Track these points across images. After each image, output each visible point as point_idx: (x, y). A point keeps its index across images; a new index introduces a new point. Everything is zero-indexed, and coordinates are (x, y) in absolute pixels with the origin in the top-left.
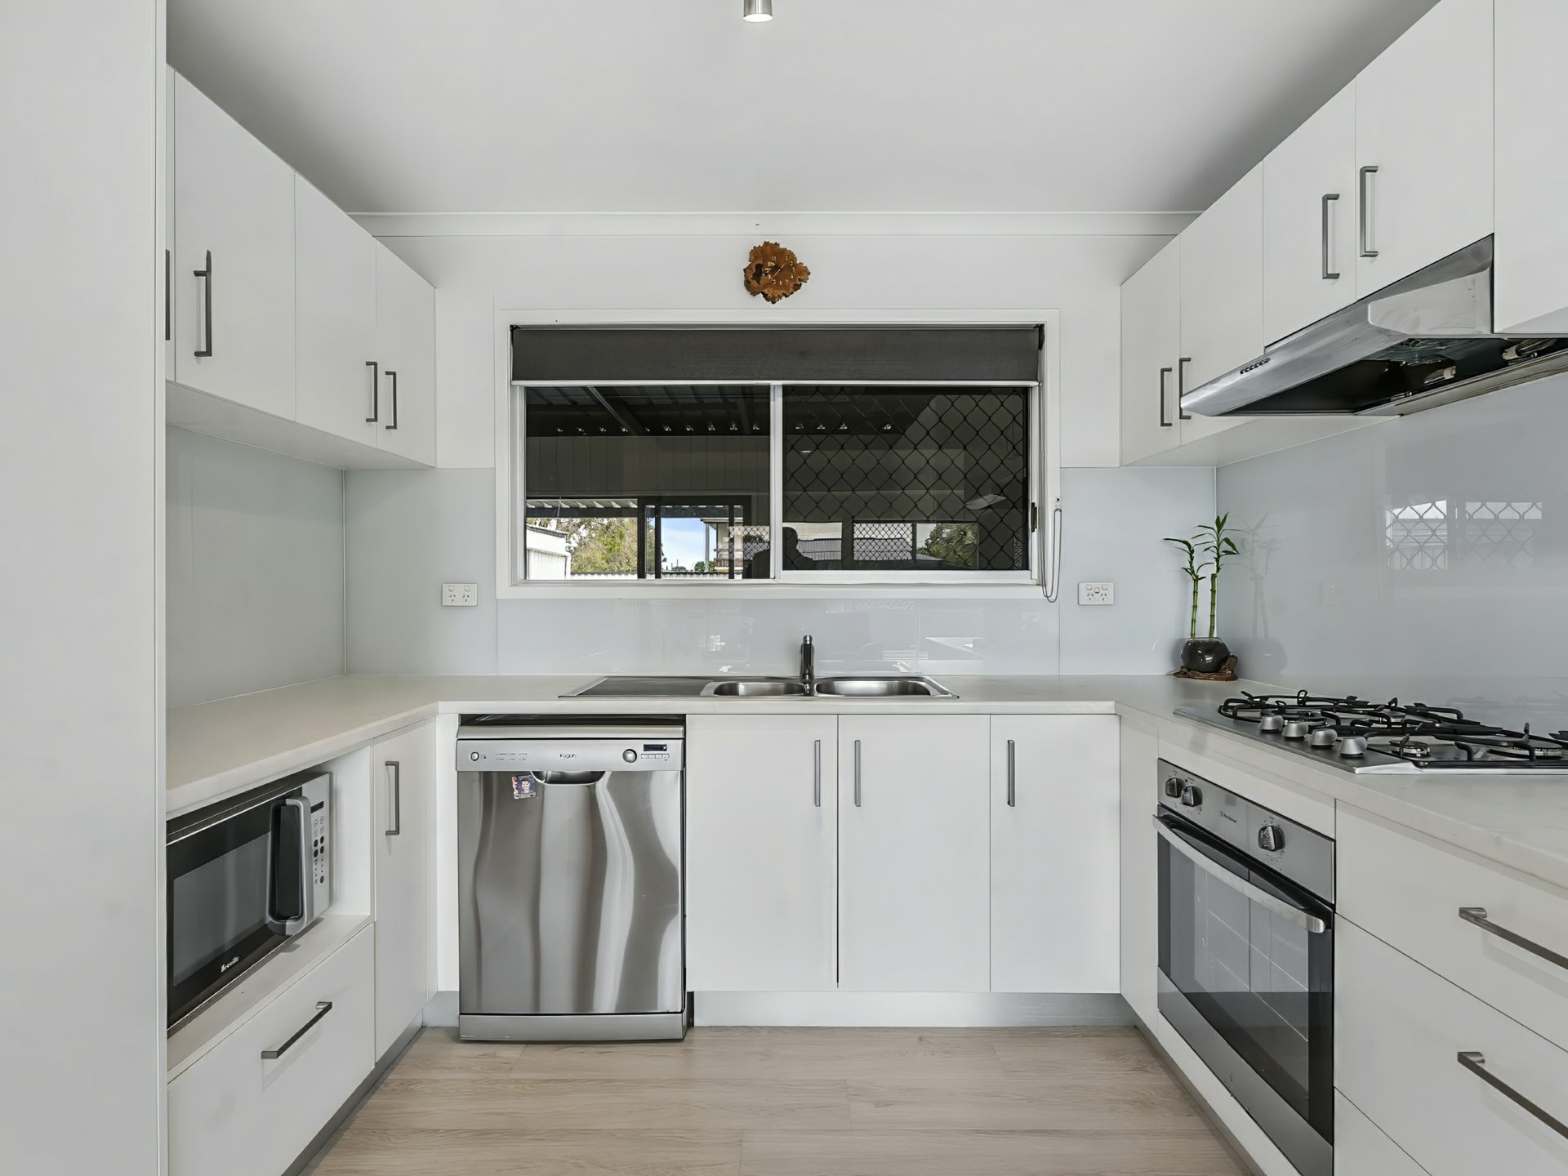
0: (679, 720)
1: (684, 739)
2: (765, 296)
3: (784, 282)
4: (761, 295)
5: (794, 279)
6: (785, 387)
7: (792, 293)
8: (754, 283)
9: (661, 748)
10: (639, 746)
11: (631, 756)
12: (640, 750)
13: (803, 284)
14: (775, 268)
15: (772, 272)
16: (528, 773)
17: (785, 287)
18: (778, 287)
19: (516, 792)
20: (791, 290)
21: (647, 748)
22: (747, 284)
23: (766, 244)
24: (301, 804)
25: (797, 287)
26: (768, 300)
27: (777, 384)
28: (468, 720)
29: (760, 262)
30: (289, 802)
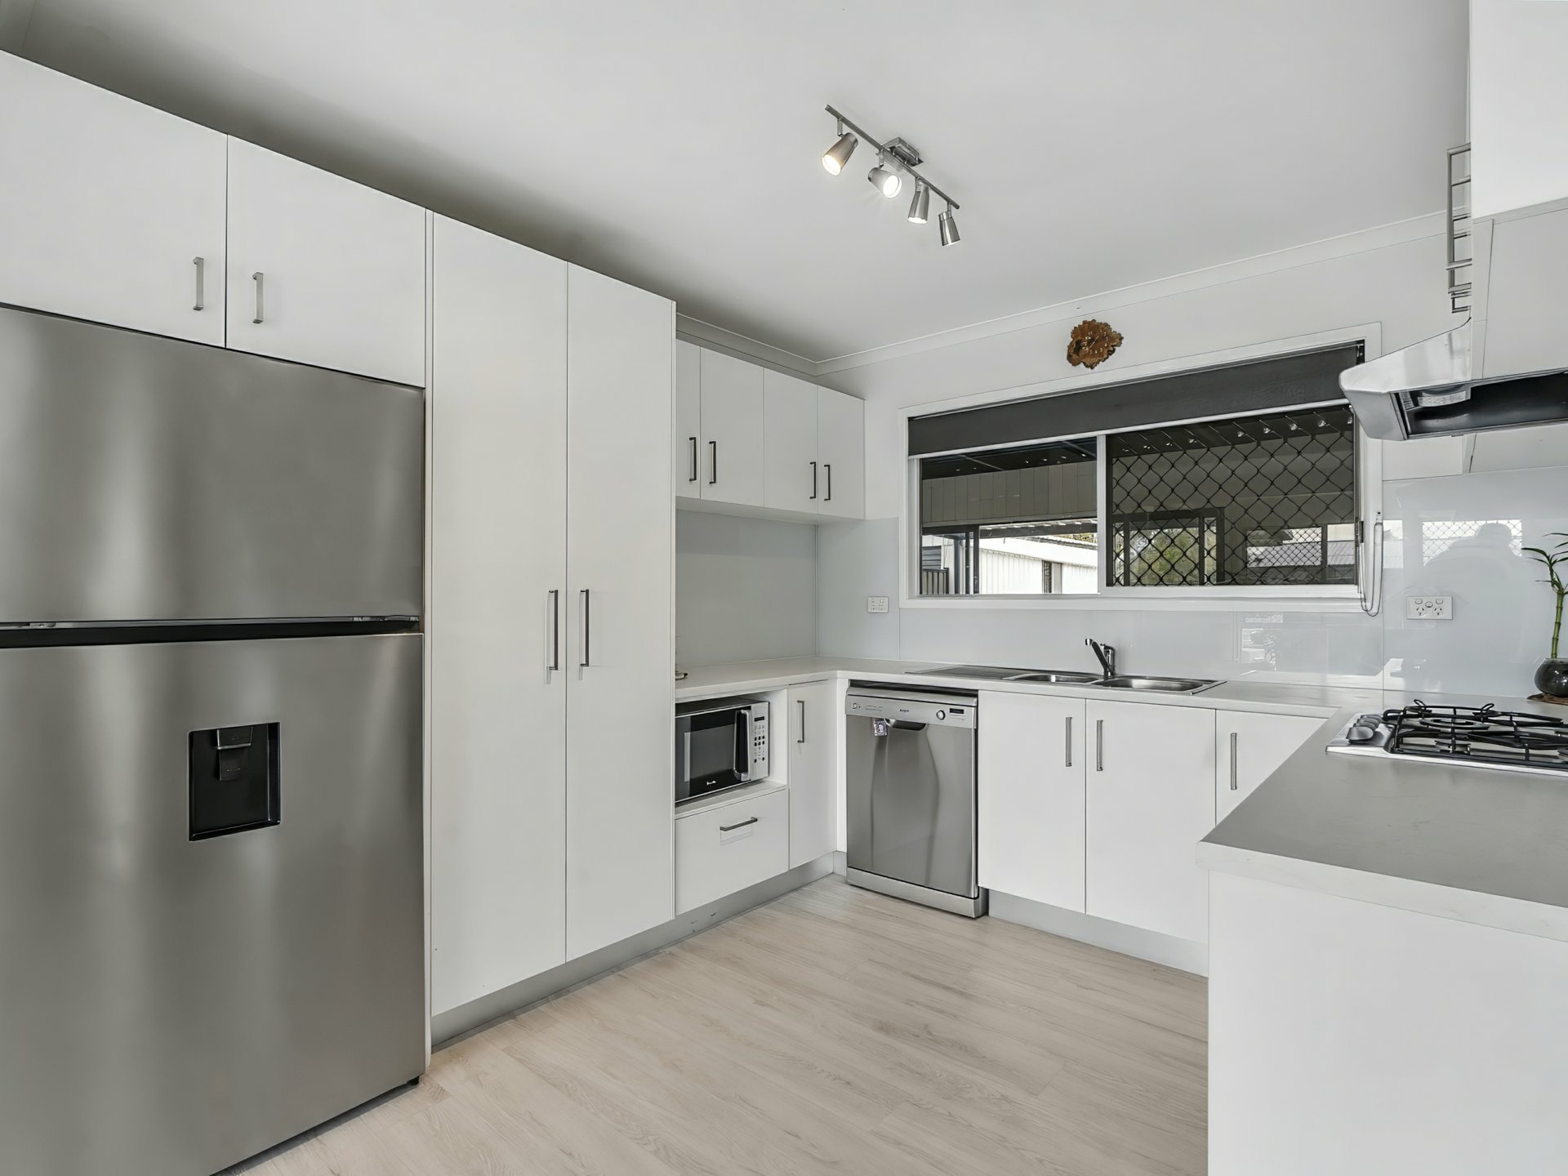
0: (973, 694)
1: (977, 707)
2: (1085, 364)
3: (1099, 351)
4: (1082, 365)
5: (1107, 347)
6: (1108, 437)
7: (1107, 358)
8: (1075, 356)
9: (962, 712)
10: (947, 709)
11: (941, 715)
12: (947, 711)
13: (1117, 348)
14: (1089, 342)
15: (1089, 344)
16: (883, 720)
17: (1101, 354)
18: (1094, 355)
19: (876, 732)
20: (1105, 356)
21: (952, 711)
22: (1069, 358)
23: (1084, 322)
24: (747, 713)
25: (1111, 352)
26: (1087, 366)
27: (1101, 435)
28: (854, 684)
29: (1080, 338)
30: (743, 711)
